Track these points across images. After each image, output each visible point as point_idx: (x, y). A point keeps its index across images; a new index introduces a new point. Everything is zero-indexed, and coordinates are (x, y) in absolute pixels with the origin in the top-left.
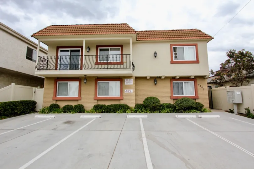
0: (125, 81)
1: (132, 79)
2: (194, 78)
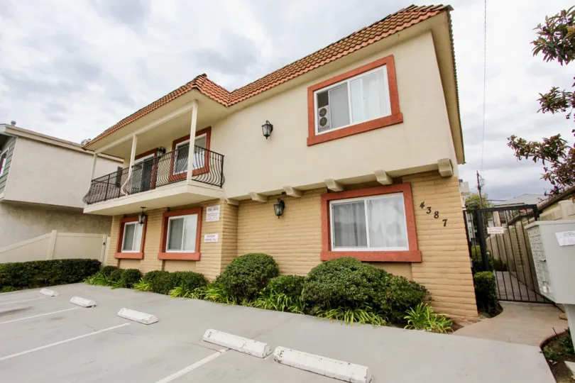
0: (208, 212)
1: (219, 206)
2: (402, 183)
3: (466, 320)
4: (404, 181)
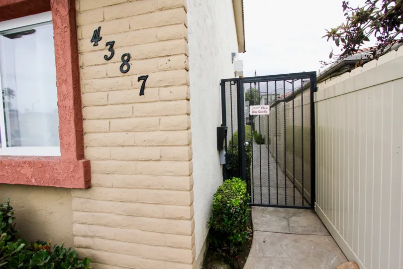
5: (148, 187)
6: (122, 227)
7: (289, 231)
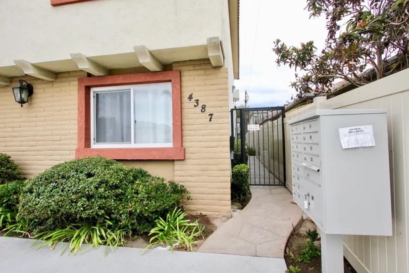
2: (172, 70)
3: (220, 216)
4: (174, 69)
5: (212, 158)
6: (200, 176)
7: (271, 193)
